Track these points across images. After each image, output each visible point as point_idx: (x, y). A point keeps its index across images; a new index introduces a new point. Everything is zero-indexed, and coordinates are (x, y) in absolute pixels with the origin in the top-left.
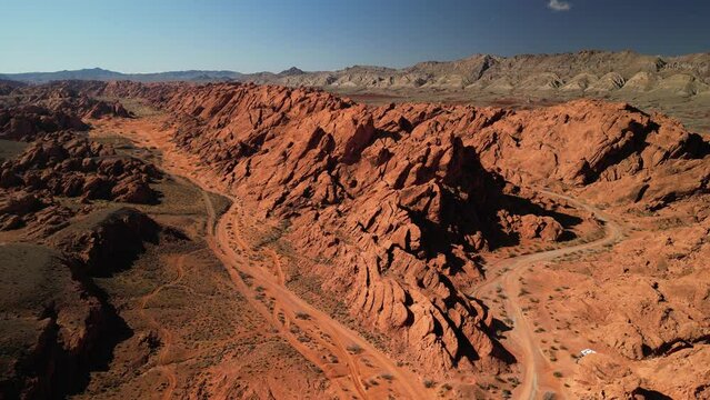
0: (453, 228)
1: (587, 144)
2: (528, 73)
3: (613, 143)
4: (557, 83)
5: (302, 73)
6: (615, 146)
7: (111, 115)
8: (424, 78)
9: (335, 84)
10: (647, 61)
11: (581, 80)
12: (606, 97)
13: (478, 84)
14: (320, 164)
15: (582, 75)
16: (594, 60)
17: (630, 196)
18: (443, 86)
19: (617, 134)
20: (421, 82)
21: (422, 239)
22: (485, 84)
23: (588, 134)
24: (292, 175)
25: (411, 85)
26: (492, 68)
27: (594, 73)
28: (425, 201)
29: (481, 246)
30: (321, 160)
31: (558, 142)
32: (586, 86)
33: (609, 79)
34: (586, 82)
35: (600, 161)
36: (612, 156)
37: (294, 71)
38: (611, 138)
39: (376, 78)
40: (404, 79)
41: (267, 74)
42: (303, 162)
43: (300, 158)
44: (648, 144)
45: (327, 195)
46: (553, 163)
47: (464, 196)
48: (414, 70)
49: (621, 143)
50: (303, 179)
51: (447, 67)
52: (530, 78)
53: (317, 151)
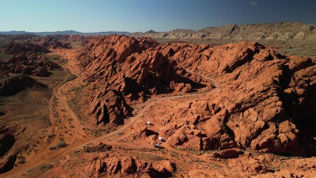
0: (145, 86)
1: (230, 59)
2: (252, 32)
3: (239, 58)
4: (264, 37)
5: (155, 32)
6: (240, 59)
7: (61, 48)
8: (206, 34)
9: (167, 37)
10: (306, 27)
11: (275, 35)
12: (283, 43)
13: (228, 37)
14: (110, 63)
15: (275, 33)
16: (282, 26)
17: (233, 78)
18: (213, 38)
19: (242, 54)
20: (204, 36)
21: (125, 88)
22: (232, 37)
23: (232, 54)
24: (100, 67)
25: (200, 37)
26: (236, 30)
27: (282, 32)
28: (137, 76)
29: (154, 93)
30: (111, 61)
31: (221, 58)
32: (277, 38)
33: (287, 35)
34: (277, 36)
35: (233, 65)
36: (238, 63)
37: (151, 32)
38: (239, 56)
39: (185, 34)
40: (197, 35)
41: (139, 32)
42: (105, 62)
43: (104, 60)
44: (254, 59)
45: (108, 74)
46: (217, 66)
47: (157, 75)
48: (202, 30)
49: (242, 58)
50: (103, 68)
51: (217, 29)
52: (252, 35)
53: (110, 57)
